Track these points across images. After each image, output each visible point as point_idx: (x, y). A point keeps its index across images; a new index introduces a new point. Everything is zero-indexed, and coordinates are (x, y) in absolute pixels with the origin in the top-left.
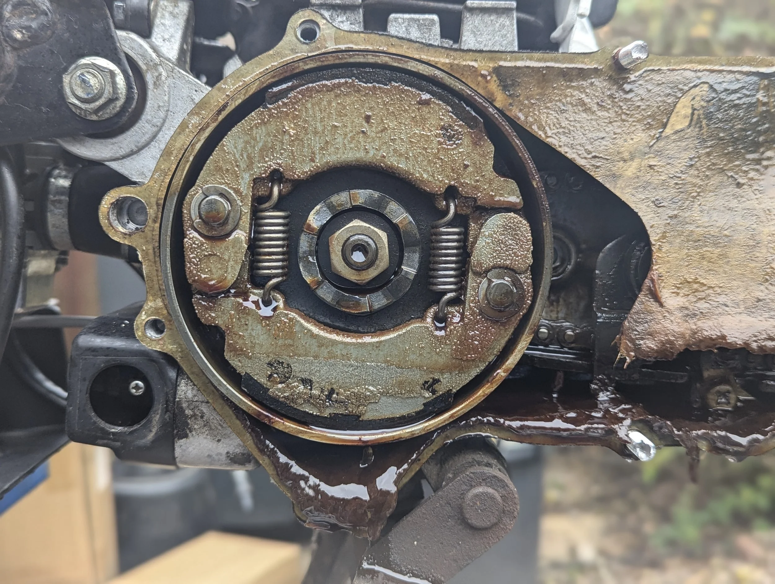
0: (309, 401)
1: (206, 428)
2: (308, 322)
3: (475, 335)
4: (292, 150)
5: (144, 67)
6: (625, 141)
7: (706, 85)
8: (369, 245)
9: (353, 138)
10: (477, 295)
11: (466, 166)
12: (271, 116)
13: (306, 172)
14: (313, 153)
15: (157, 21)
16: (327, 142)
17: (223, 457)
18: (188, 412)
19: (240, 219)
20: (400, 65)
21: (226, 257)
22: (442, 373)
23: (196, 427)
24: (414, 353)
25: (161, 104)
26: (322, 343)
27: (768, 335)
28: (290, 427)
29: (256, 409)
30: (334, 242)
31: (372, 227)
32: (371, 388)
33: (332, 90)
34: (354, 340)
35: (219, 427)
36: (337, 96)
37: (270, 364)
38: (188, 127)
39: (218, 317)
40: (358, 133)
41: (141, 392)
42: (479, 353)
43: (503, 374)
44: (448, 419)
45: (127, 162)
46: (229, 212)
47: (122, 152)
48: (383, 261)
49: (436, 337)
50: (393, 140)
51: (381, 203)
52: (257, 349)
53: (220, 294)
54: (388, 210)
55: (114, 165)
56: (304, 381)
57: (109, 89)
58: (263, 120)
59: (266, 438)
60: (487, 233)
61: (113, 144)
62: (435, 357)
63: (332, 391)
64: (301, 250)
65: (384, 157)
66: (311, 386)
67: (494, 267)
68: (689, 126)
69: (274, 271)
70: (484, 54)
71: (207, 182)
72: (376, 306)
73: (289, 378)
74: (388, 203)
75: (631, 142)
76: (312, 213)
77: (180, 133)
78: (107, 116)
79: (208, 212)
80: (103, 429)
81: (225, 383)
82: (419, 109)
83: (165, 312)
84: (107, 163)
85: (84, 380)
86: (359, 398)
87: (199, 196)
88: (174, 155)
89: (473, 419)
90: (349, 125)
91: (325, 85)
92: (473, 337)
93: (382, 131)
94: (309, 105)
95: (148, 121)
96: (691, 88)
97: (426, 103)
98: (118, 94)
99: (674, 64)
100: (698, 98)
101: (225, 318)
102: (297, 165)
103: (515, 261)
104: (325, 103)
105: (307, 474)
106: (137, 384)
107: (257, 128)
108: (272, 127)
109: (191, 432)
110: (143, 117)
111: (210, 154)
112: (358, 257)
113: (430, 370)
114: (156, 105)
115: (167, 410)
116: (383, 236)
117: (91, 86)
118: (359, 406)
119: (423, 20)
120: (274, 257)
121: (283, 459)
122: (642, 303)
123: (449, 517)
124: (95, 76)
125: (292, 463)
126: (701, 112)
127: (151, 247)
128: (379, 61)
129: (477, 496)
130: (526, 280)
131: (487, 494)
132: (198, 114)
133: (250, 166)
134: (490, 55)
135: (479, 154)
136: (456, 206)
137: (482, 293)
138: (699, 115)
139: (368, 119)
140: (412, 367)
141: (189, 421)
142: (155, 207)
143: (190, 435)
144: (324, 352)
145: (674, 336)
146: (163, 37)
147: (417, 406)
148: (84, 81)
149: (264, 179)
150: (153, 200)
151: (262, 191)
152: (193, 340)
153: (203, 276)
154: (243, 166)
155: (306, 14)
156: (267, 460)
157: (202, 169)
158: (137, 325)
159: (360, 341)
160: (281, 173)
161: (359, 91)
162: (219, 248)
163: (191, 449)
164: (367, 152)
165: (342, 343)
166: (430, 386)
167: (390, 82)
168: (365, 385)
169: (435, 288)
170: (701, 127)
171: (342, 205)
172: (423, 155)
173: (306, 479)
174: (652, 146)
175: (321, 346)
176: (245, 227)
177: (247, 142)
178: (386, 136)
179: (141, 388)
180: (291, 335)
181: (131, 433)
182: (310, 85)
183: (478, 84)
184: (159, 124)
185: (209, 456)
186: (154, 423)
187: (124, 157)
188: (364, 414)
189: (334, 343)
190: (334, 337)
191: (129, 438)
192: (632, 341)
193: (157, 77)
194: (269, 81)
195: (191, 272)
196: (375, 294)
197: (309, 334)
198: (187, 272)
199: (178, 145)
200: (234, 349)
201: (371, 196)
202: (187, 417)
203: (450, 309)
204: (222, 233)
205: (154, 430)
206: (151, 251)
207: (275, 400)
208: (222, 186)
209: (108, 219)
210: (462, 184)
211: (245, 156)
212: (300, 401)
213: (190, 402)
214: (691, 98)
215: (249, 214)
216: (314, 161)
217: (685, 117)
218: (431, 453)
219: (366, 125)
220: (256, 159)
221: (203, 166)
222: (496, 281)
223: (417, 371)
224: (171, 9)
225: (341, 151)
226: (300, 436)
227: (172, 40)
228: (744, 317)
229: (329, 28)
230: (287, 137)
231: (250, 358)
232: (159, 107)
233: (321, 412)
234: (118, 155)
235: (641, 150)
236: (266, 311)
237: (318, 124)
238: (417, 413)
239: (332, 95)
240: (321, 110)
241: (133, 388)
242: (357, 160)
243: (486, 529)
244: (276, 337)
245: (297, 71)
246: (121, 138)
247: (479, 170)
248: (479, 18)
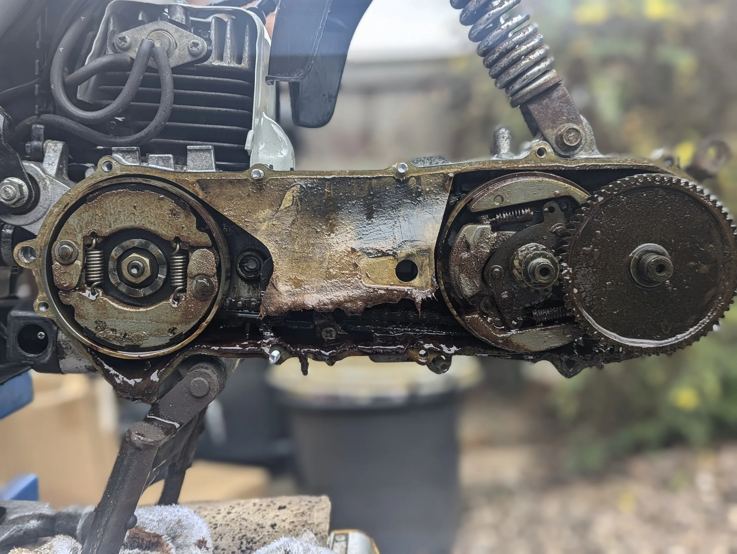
0: (115, 339)
1: (73, 354)
2: (113, 302)
3: (192, 306)
4: (100, 223)
5: (38, 180)
6: (261, 213)
7: (299, 185)
8: (140, 265)
9: (128, 216)
10: (192, 287)
11: (183, 227)
12: (90, 207)
13: (108, 233)
14: (110, 224)
15: (46, 155)
16: (116, 219)
17: (84, 368)
18: (64, 346)
19: (78, 255)
20: (147, 183)
21: (72, 273)
22: (178, 324)
23: (68, 353)
24: (163, 316)
25: (47, 198)
26: (120, 311)
27: (324, 303)
28: (106, 351)
29: (89, 343)
30: (124, 265)
31: (141, 257)
32: (144, 333)
33: (117, 195)
34: (135, 310)
35: (80, 353)
36: (120, 197)
37: (96, 322)
38: (53, 213)
39: (71, 301)
40: (131, 214)
41: (43, 338)
42: (194, 315)
43: (205, 324)
44: (180, 346)
45: (32, 226)
46: (72, 252)
47: (29, 221)
48: (148, 273)
49: (174, 308)
50: (148, 217)
51: (146, 245)
52: (90, 315)
53: (72, 290)
54: (150, 248)
55: (26, 228)
56: (113, 330)
57: (19, 194)
58: (86, 210)
59: (97, 357)
60: (193, 259)
61: (25, 217)
62: (174, 317)
63: (126, 334)
64: (110, 268)
65: (143, 224)
66: (116, 332)
67: (199, 274)
68: (292, 205)
69: (95, 279)
70: (191, 174)
71: (61, 239)
72: (147, 294)
73: (105, 328)
74: (150, 245)
75: (263, 213)
76: (114, 250)
77: (50, 216)
78: (20, 205)
79: (62, 253)
80: (24, 355)
81: (75, 331)
82: (159, 202)
83: (47, 299)
84: (23, 227)
85: (14, 332)
86: (139, 337)
87: (58, 245)
88: (48, 226)
89: (196, 346)
90: (126, 210)
91: (114, 193)
92: (190, 307)
93: (142, 213)
94: (107, 202)
95: (41, 206)
96: (292, 187)
97: (162, 199)
98: (24, 195)
99: (284, 176)
100: (295, 192)
101: (74, 301)
102: (103, 229)
103: (208, 271)
104: (115, 201)
105: (118, 374)
106: (41, 334)
107: (83, 213)
108: (91, 213)
109: (66, 356)
110: (39, 204)
111: (63, 226)
112: (134, 271)
113: (172, 323)
114: (45, 198)
115: (53, 345)
116: (147, 260)
117: (9, 193)
118: (139, 341)
119: (165, 157)
120: (95, 272)
121: (106, 367)
122: (269, 289)
123: (186, 393)
124: (11, 188)
125: (111, 369)
126: (297, 198)
127: (39, 269)
128: (137, 182)
129: (195, 381)
130: (214, 280)
131: (200, 381)
132: (58, 207)
133: (81, 231)
134: (195, 174)
135: (189, 222)
136: (180, 246)
137: (194, 286)
138: (296, 199)
139: (135, 207)
140: (163, 322)
141: (65, 350)
142: (40, 251)
143: (66, 357)
144: (121, 316)
145: (282, 305)
146: (48, 163)
147: (166, 340)
148: (6, 191)
149: (88, 236)
150: (39, 248)
151: (88, 242)
152: (59, 312)
153: (62, 282)
154: (78, 231)
155: (106, 158)
156: (99, 368)
157: (59, 233)
158: (35, 305)
159: (137, 310)
160: (96, 234)
161: (130, 195)
162: (69, 269)
163: (67, 364)
164: (136, 222)
165: (129, 311)
166: (172, 331)
167: (144, 190)
168: (141, 331)
169: (173, 284)
170: (297, 205)
171: (127, 246)
172: (162, 223)
173: (117, 376)
174: (274, 215)
175: (119, 313)
176: (80, 259)
177: (79, 220)
178: (144, 215)
179: (43, 336)
180: (105, 308)
181: (38, 357)
182: (107, 193)
183: (190, 188)
184: (46, 207)
185: (77, 368)
186: (49, 352)
187: (31, 224)
188: (142, 345)
189: (126, 312)
190: (126, 309)
191: (37, 360)
192: (265, 307)
193: (45, 184)
194: (88, 192)
195: (56, 280)
196: (146, 288)
197: (114, 308)
198: (55, 280)
199: (49, 221)
200: (78, 315)
201: (141, 242)
202: (63, 348)
203: (181, 294)
204: (70, 262)
205: (49, 355)
206: (39, 271)
207: (99, 339)
208: (69, 241)
209: (18, 257)
210: (182, 236)
211: (79, 226)
212: (111, 339)
213: (64, 341)
214: (292, 192)
215: (82, 253)
216: (111, 228)
217: (290, 200)
218: (178, 363)
219: (134, 210)
220: (84, 228)
221: (60, 231)
222: (200, 281)
223: (165, 324)
224: (53, 147)
225: (123, 222)
226: (111, 355)
227: (53, 164)
228: (315, 295)
229: (117, 164)
230: (97, 217)
231: (86, 319)
232: (46, 199)
233: (121, 344)
234: (27, 223)
235: (268, 217)
236: (93, 298)
237: (112, 211)
238: (167, 344)
239: (118, 197)
240: (112, 204)
241: (39, 336)
242: (131, 226)
243: (201, 397)
244: (98, 309)
245: (100, 187)
246: (28, 214)
247: (189, 229)
248: (195, 153)
